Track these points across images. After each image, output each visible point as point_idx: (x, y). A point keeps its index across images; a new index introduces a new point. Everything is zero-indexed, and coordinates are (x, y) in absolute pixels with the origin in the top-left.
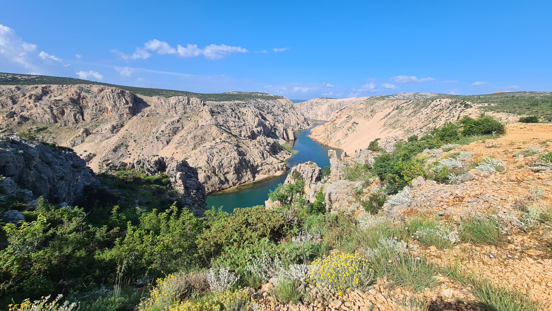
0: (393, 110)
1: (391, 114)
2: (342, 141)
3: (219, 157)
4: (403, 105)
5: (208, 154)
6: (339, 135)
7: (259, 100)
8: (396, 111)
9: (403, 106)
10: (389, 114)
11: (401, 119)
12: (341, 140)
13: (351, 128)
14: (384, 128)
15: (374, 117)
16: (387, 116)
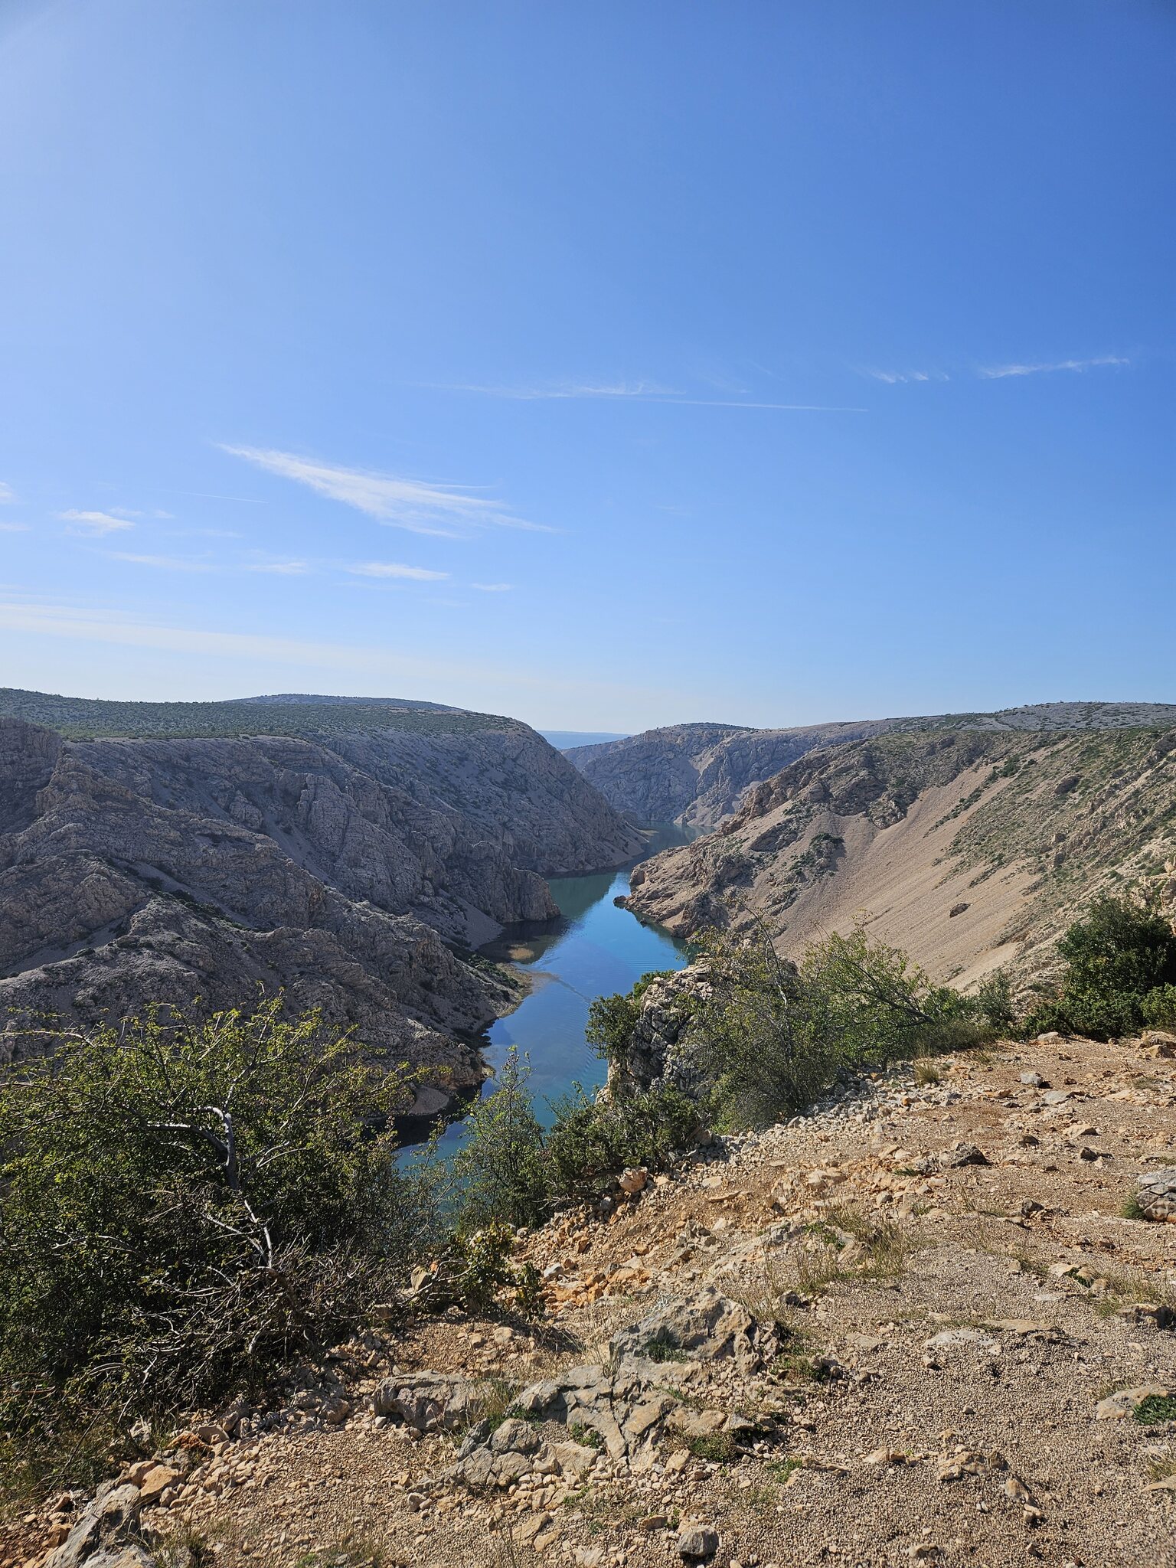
0: (993, 778)
1: (985, 798)
4: (1033, 756)
8: (1004, 783)
9: (1032, 762)
10: (976, 796)
12: (767, 917)
13: (807, 860)
14: (958, 859)
15: (913, 809)
16: (966, 804)
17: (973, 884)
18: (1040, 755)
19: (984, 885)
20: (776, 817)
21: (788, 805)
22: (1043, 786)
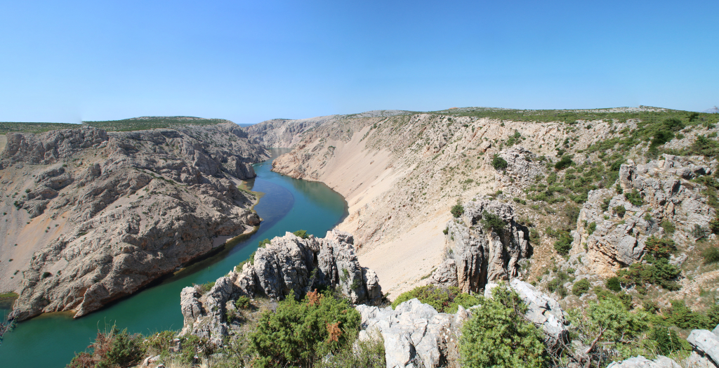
0: (371, 129)
1: (370, 134)
2: (320, 172)
3: (150, 219)
4: (380, 123)
5: (128, 218)
6: (314, 164)
7: (191, 126)
8: (374, 130)
9: (380, 125)
10: (368, 134)
11: (384, 138)
12: (319, 170)
13: (328, 153)
14: (368, 150)
15: (352, 138)
16: (366, 136)
17: (374, 155)
18: (382, 123)
19: (376, 155)
20: (317, 142)
21: (320, 139)
22: (385, 130)
